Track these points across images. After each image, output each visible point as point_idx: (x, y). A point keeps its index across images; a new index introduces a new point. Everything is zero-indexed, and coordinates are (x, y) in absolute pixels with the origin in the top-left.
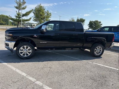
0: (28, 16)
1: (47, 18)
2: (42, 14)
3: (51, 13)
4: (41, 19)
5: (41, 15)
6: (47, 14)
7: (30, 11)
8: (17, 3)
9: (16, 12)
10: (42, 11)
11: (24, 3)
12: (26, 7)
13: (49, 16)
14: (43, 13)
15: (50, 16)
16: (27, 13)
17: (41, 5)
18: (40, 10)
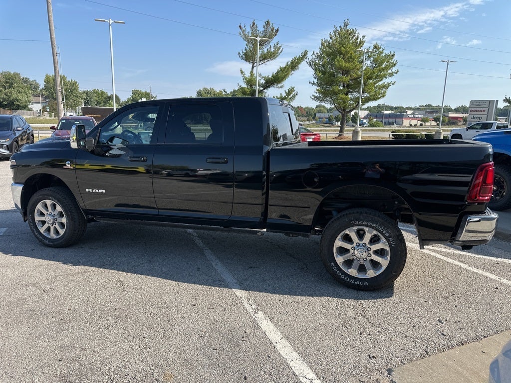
1: (370, 78)
5: (346, 72)
6: (375, 61)
8: (246, 38)
9: (242, 72)
11: (270, 33)
13: (383, 70)
16: (281, 70)
17: (347, 25)
18: (340, 48)
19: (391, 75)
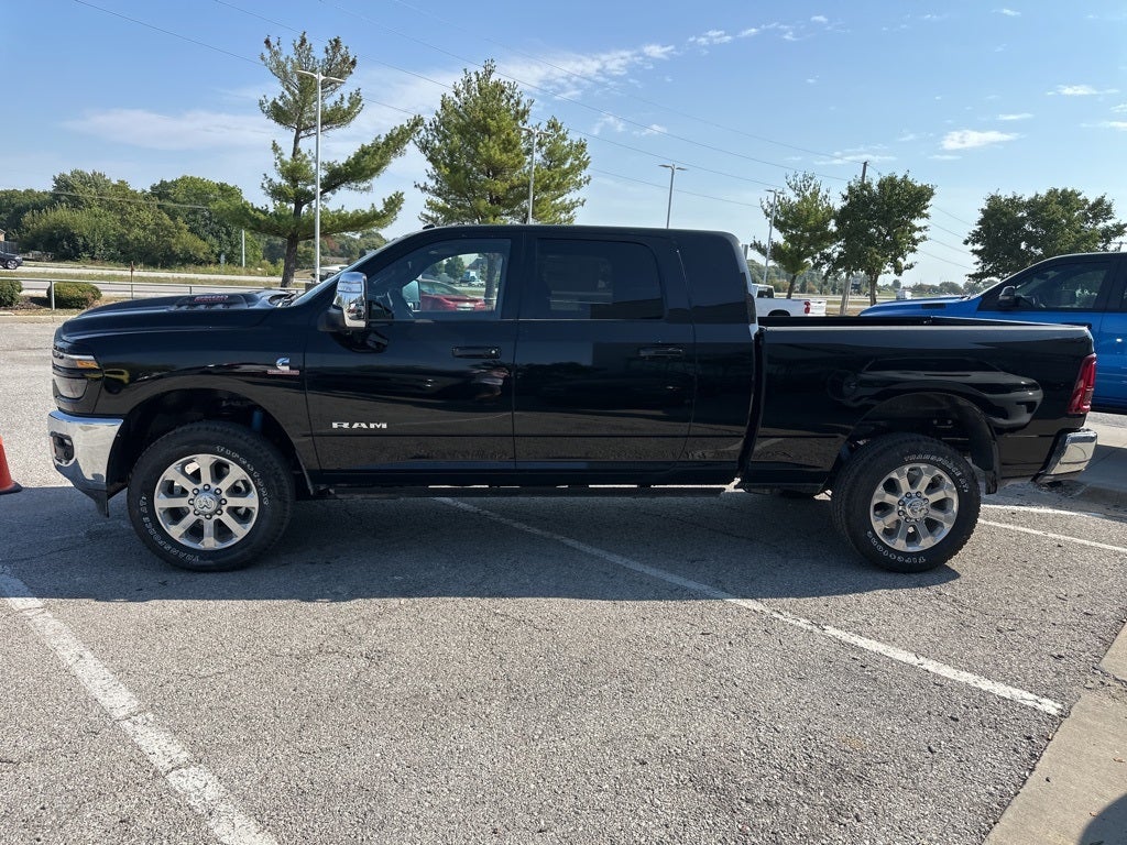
0: (375, 181)
1: (546, 188)
2: (497, 155)
3: (582, 147)
4: (497, 200)
5: (496, 170)
6: (550, 153)
7: (389, 138)
8: (281, 72)
9: (275, 148)
10: (500, 130)
11: (341, 66)
12: (356, 101)
13: (565, 174)
14: (505, 150)
15: (574, 169)
16: (364, 152)
17: (490, 72)
18: (485, 118)
19: (579, 185)
